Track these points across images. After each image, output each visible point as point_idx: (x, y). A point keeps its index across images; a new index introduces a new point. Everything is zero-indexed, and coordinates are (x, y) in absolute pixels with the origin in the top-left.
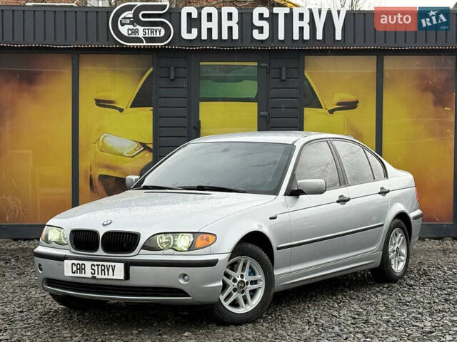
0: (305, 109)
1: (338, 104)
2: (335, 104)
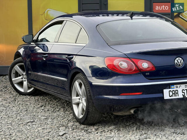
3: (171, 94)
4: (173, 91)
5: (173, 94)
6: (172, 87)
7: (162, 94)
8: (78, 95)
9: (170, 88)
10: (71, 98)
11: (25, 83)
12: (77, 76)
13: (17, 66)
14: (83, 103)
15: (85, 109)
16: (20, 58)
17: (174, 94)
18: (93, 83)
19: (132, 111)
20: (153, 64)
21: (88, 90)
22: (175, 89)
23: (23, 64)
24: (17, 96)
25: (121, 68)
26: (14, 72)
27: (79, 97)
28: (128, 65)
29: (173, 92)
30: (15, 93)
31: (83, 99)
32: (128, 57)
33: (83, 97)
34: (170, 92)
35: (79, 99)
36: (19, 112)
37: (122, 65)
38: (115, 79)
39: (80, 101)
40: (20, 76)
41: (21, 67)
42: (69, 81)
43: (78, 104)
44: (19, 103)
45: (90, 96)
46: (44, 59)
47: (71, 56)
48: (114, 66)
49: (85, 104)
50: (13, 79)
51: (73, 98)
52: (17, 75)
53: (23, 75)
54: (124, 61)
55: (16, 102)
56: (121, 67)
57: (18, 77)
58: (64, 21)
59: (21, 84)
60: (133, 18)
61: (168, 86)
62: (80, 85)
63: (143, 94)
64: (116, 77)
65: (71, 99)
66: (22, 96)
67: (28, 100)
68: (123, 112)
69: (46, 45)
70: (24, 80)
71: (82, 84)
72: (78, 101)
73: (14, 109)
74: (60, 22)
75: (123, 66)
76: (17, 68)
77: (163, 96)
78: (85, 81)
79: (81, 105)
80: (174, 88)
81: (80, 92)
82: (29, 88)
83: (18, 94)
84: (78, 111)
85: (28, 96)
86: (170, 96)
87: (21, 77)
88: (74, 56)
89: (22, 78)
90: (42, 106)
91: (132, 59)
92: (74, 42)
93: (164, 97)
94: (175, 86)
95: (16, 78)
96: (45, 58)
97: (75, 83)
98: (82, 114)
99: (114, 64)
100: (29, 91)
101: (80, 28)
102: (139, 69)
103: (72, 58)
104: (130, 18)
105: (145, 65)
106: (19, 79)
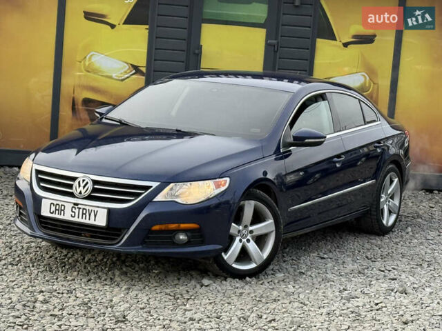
0: (318, 40)
1: (354, 37)
2: (351, 36)
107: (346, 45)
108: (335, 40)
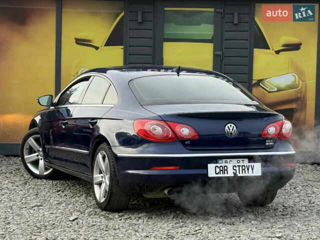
0: (255, 50)
1: (284, 46)
2: (281, 45)
3: (218, 170)
4: (220, 166)
5: (220, 170)
6: (220, 161)
7: (206, 170)
8: (101, 173)
9: (217, 163)
10: (93, 176)
11: (42, 163)
12: (101, 146)
13: (32, 139)
14: (106, 182)
15: (107, 190)
16: (36, 128)
17: (222, 170)
18: (118, 155)
19: (166, 192)
20: (196, 130)
21: (112, 164)
22: (223, 165)
23: (39, 136)
24: (30, 179)
25: (153, 134)
26: (28, 147)
27: (102, 175)
28: (163, 131)
29: (221, 168)
30: (27, 176)
31: (107, 176)
32: (163, 120)
33: (106, 175)
34: (217, 168)
35: (102, 177)
36: (26, 195)
37: (155, 130)
38: (147, 147)
39: (103, 179)
40: (35, 152)
41: (37, 140)
42: (91, 154)
43: (100, 184)
44: (30, 187)
45: (115, 171)
46: (64, 127)
47: (95, 121)
48: (145, 131)
49: (108, 183)
50: (26, 157)
51: (95, 176)
52: (31, 151)
53: (39, 151)
54: (157, 125)
55: (27, 185)
56: (154, 132)
57: (32, 154)
58: (91, 76)
59: (36, 163)
60: (180, 73)
61: (214, 160)
62: (104, 158)
63: (180, 168)
64: (147, 144)
65: (92, 179)
66: (36, 179)
67: (43, 184)
68: (155, 193)
69: (69, 108)
70: (40, 158)
71: (105, 156)
72: (101, 179)
73: (21, 193)
74: (87, 79)
75: (157, 131)
76: (31, 141)
77: (206, 173)
78: (109, 153)
79: (103, 185)
80: (222, 163)
81: (103, 167)
82: (46, 169)
83: (32, 178)
84: (99, 193)
85: (44, 180)
86: (216, 174)
87: (37, 154)
88: (98, 121)
89: (38, 156)
90: (59, 191)
91: (168, 123)
92: (101, 102)
93: (209, 174)
94: (224, 160)
95: (29, 154)
96: (64, 125)
97: (97, 156)
98: (104, 197)
99: (146, 129)
100: (45, 173)
101: (109, 84)
102: (177, 136)
103: (96, 122)
104: (176, 73)
105: (185, 131)
106: (34, 156)
107: (278, 52)
108: (269, 49)
